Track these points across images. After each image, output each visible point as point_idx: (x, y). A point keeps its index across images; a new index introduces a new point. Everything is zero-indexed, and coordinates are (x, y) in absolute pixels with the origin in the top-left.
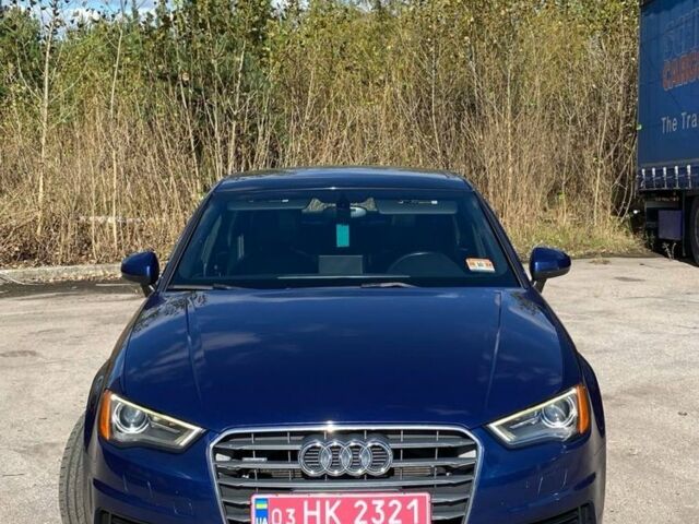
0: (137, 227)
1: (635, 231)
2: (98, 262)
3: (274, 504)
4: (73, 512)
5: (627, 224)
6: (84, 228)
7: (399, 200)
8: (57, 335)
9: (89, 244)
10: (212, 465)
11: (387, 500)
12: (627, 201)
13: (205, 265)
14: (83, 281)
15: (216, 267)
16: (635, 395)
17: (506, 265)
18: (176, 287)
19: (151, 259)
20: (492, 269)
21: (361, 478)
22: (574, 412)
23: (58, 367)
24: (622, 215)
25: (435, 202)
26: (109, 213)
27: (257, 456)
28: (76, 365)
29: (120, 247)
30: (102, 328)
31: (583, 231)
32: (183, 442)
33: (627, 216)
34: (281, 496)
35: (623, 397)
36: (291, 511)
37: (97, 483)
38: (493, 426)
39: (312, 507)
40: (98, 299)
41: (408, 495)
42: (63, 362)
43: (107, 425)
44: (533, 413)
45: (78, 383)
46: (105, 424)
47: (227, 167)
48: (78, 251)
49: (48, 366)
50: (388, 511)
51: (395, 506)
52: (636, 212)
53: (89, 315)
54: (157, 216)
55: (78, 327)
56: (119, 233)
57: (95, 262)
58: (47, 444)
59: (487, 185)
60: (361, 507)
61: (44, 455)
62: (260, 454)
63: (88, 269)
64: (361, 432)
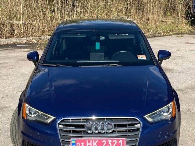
0: (29, 25)
1: (192, 25)
2: (17, 37)
3: (77, 141)
4: (15, 138)
5: (189, 22)
6: (12, 25)
7: (116, 34)
8: (5, 65)
9: (14, 31)
10: (58, 129)
11: (112, 140)
12: (190, 15)
13: (53, 52)
14: (12, 44)
15: (57, 53)
16: (190, 89)
17: (150, 56)
18: (45, 65)
19: (37, 54)
20: (145, 58)
21: (104, 133)
22: (171, 110)
23: (6, 77)
24: (188, 20)
25: (127, 34)
26: (20, 20)
27: (72, 126)
28: (12, 77)
29: (24, 32)
30: (20, 62)
31: (175, 25)
32: (49, 121)
33: (190, 20)
34: (79, 139)
35: (186, 90)
36: (83, 143)
37: (22, 132)
38: (145, 116)
39: (89, 142)
40: (18, 51)
41: (119, 139)
42: (8, 75)
43: (25, 114)
44: (158, 111)
45: (13, 83)
46: (24, 113)
47: (58, 5)
48: (11, 33)
49: (3, 77)
50: (113, 143)
51: (115, 142)
52: (192, 19)
53: (15, 57)
54: (35, 21)
55: (12, 62)
56: (23, 27)
57: (16, 37)
58: (4, 107)
59: (144, 10)
60: (104, 142)
61: (3, 111)
62: (73, 126)
63: (14, 40)
64: (104, 119)
